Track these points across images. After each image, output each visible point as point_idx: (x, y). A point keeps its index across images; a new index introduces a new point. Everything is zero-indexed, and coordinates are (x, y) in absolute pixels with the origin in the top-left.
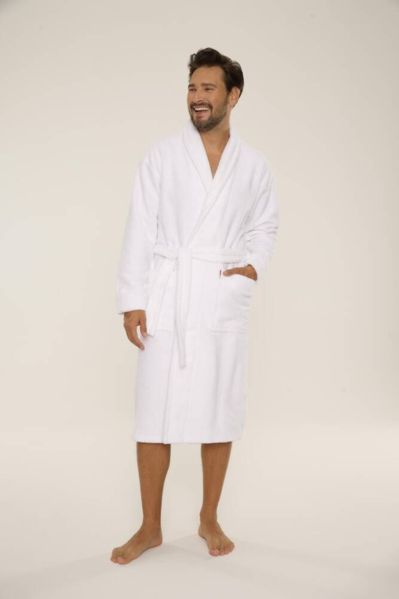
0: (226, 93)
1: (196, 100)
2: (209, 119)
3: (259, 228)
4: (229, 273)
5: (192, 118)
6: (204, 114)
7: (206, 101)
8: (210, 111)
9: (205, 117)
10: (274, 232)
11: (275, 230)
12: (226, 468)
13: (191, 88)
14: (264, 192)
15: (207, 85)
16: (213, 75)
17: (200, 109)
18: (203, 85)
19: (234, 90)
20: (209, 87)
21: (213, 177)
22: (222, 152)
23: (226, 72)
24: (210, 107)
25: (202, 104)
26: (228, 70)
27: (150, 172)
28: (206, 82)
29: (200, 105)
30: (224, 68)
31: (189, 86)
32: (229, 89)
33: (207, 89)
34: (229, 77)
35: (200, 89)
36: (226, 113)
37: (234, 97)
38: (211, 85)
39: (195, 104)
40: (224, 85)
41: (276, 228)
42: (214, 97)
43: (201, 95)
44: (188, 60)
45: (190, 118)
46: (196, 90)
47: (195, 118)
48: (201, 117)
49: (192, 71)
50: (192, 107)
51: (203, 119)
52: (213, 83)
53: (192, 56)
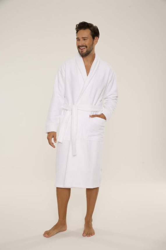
0: (92, 40)
1: (80, 45)
2: (86, 52)
3: (109, 97)
4: (93, 116)
5: (79, 51)
6: (84, 50)
7: (84, 45)
8: (86, 48)
9: (85, 51)
10: (116, 99)
11: (116, 98)
12: (96, 199)
13: (77, 39)
14: (110, 81)
15: (84, 38)
16: (86, 33)
17: (82, 48)
18: (82, 38)
19: (96, 38)
20: (85, 38)
21: (87, 75)
22: (91, 64)
23: (92, 31)
24: (86, 47)
25: (83, 46)
26: (92, 30)
27: (62, 74)
28: (84, 36)
29: (82, 46)
30: (91, 30)
31: (77, 38)
32: (94, 38)
33: (85, 40)
34: (93, 33)
35: (81, 39)
36: (93, 48)
37: (96, 41)
38: (86, 37)
39: (80, 46)
40: (91, 37)
41: (116, 97)
42: (87, 42)
43: (82, 42)
44: (75, 27)
45: (78, 51)
46: (80, 40)
47: (80, 51)
48: (82, 51)
49: (77, 31)
50: (79, 47)
51: (84, 52)
52: (87, 37)
53: (77, 25)
